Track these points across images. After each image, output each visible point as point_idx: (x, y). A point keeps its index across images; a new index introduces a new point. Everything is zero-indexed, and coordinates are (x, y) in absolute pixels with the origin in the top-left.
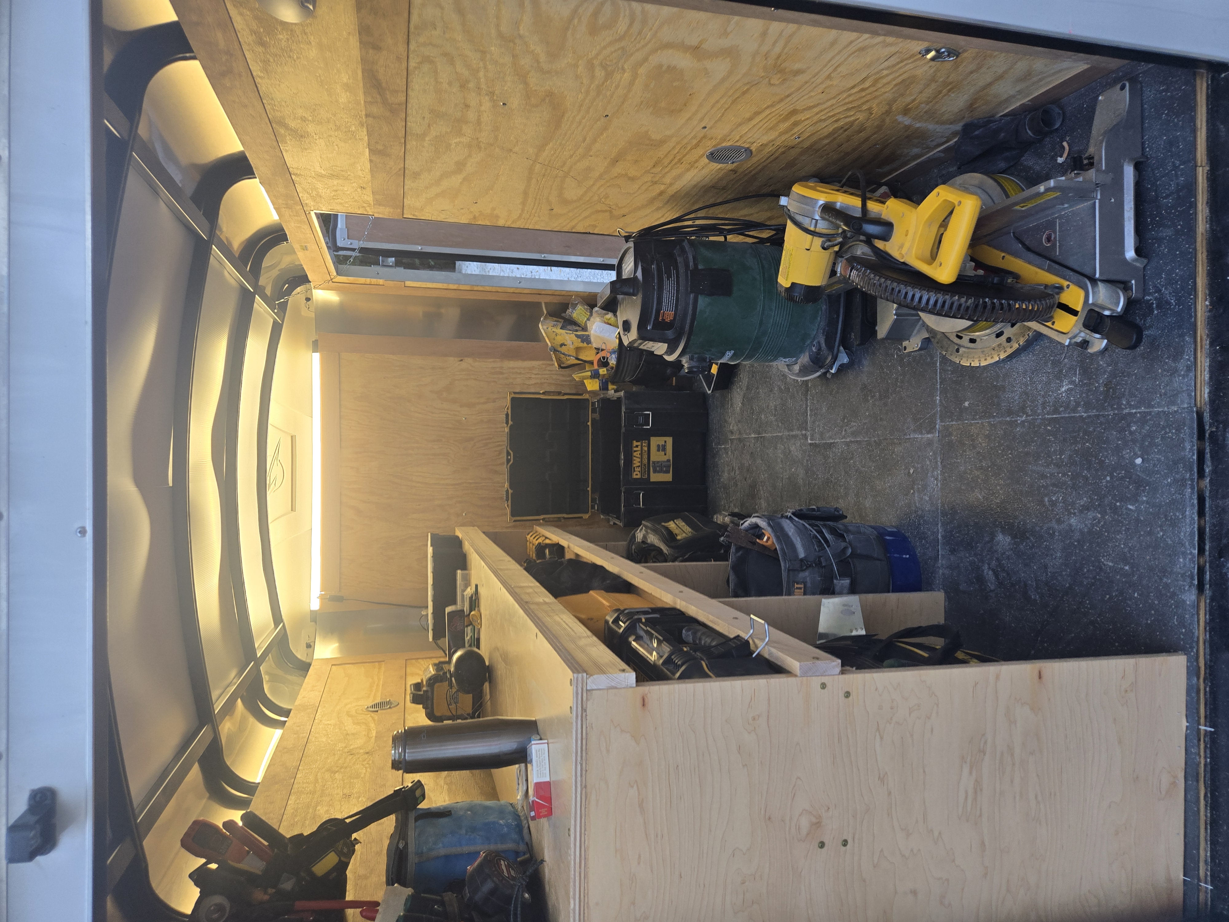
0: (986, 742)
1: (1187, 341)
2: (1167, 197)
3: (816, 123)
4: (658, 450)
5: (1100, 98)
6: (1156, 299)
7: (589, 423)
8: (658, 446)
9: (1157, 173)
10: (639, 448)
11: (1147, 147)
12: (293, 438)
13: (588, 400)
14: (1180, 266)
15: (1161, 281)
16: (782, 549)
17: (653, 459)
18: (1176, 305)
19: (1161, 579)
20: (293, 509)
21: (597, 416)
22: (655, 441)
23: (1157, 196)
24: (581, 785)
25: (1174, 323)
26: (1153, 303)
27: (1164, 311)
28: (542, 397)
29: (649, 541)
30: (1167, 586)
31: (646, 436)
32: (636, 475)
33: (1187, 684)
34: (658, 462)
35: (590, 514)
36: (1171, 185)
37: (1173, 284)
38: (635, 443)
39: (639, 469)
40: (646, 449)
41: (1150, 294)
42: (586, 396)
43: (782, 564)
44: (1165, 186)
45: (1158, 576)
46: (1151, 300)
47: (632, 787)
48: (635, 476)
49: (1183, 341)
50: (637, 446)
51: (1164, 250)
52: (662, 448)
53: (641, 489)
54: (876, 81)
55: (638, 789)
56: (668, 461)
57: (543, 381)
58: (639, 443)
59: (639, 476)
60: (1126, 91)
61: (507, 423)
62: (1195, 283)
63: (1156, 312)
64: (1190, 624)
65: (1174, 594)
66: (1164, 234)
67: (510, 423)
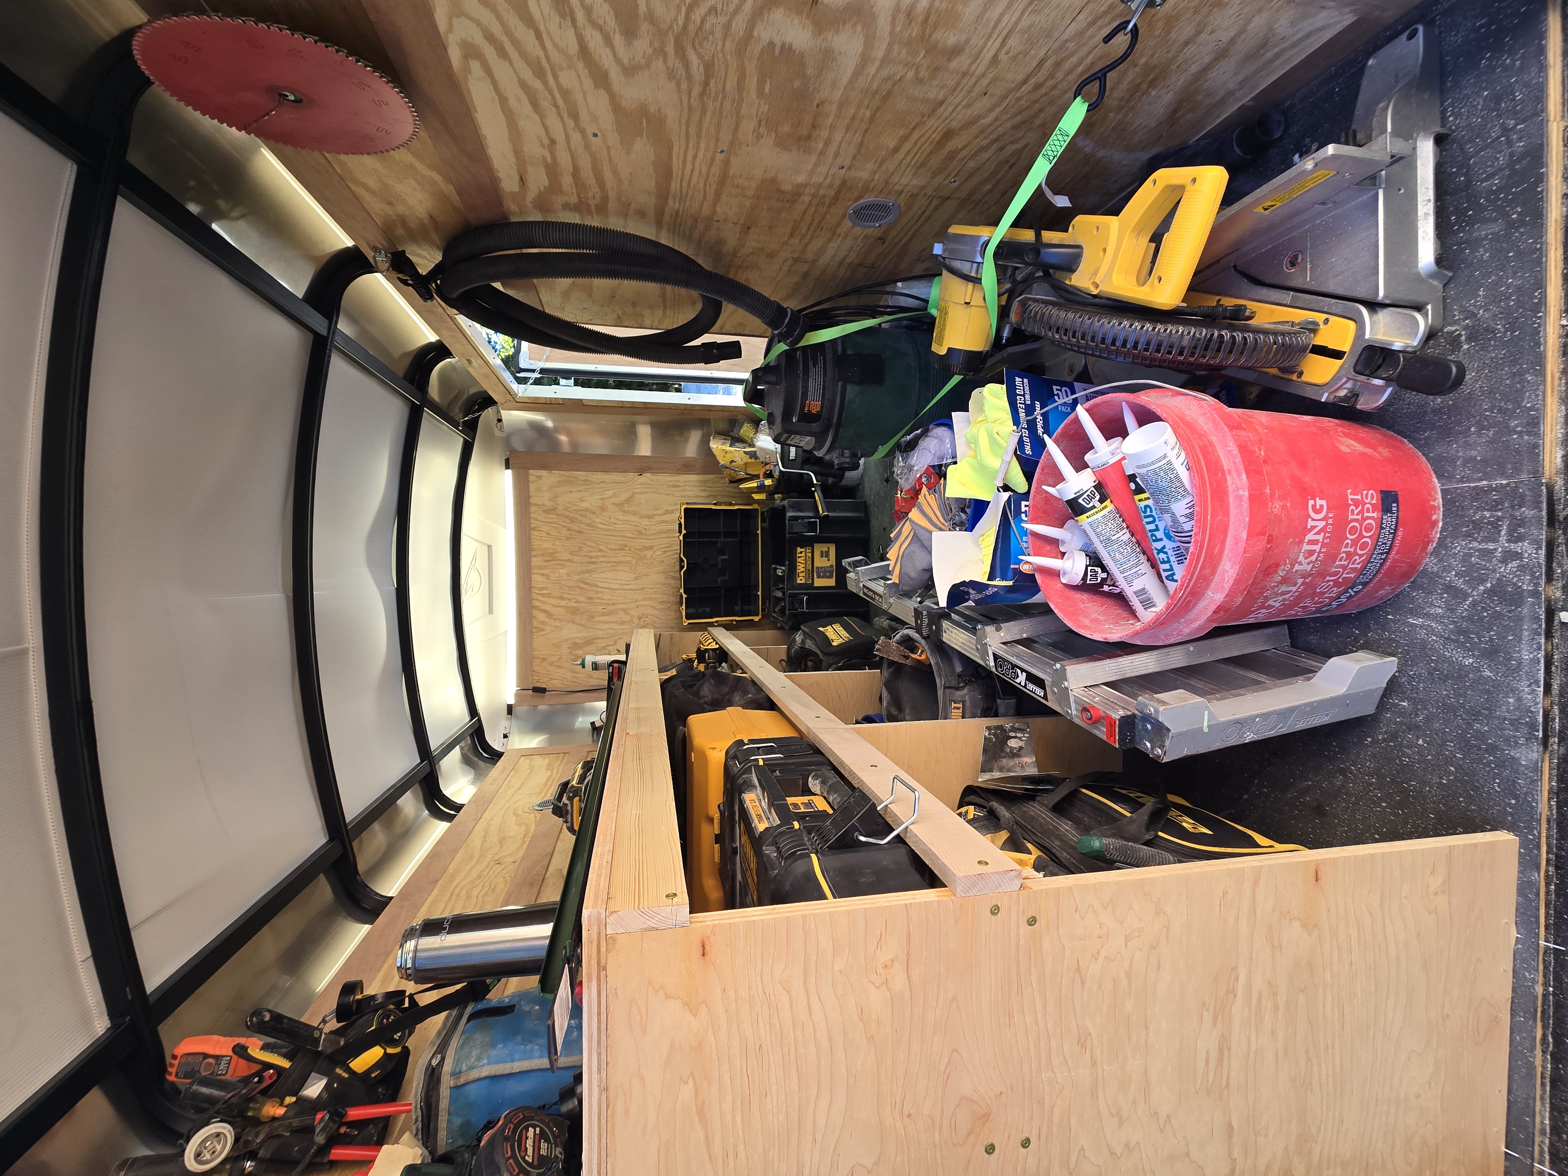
0: (1237, 978)
1: (1528, 382)
2: (1490, 177)
3: (976, 154)
4: (822, 556)
5: (1370, 62)
6: (1466, 328)
7: (759, 532)
8: (822, 552)
9: (1470, 148)
10: (803, 554)
11: (1450, 116)
12: (489, 547)
13: (756, 510)
14: (1515, 273)
15: (1476, 301)
16: (937, 663)
17: (816, 565)
18: (1507, 330)
19: (1470, 725)
20: (491, 611)
21: (766, 525)
22: (819, 548)
23: (1469, 181)
24: (599, 1086)
25: (1501, 358)
26: (1460, 335)
27: (1484, 344)
28: (714, 507)
29: (807, 647)
30: (1481, 736)
31: (809, 543)
32: (800, 580)
33: (1519, 878)
34: (822, 568)
35: (760, 617)
36: (1497, 159)
37: (1500, 301)
38: (799, 550)
39: (803, 574)
40: (810, 555)
41: (1455, 322)
42: (756, 506)
43: (938, 681)
44: (1486, 162)
45: (1463, 719)
46: (1457, 330)
47: (687, 1083)
48: (799, 582)
49: (1522, 381)
50: (801, 553)
51: (1482, 255)
52: (826, 554)
53: (805, 594)
54: (1058, 65)
55: (695, 1085)
56: (832, 566)
57: (716, 493)
58: (803, 550)
59: (803, 582)
60: (1418, 39)
61: (680, 532)
62: (1544, 295)
63: (1465, 347)
64: (1526, 794)
65: (1492, 749)
66: (1483, 233)
67: (684, 532)
